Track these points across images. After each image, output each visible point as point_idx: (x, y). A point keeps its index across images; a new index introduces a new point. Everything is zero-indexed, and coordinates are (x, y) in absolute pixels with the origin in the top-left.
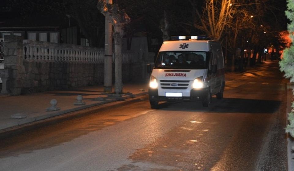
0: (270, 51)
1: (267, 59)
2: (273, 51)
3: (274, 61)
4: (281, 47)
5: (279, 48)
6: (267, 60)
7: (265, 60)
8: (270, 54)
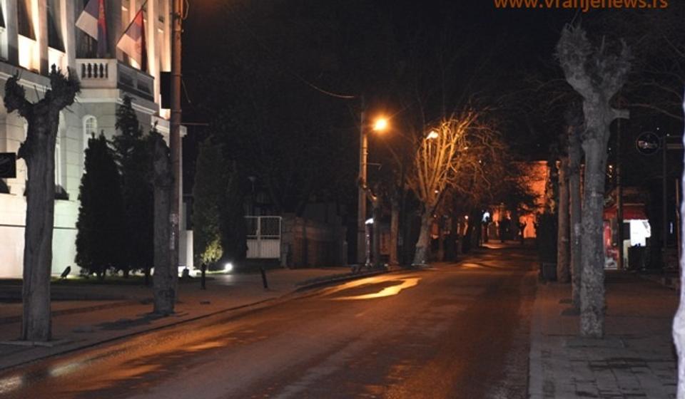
0: (496, 217)
1: (491, 239)
2: (504, 218)
3: (507, 244)
4: (525, 207)
5: (519, 209)
6: (490, 241)
7: (486, 242)
8: (497, 224)
